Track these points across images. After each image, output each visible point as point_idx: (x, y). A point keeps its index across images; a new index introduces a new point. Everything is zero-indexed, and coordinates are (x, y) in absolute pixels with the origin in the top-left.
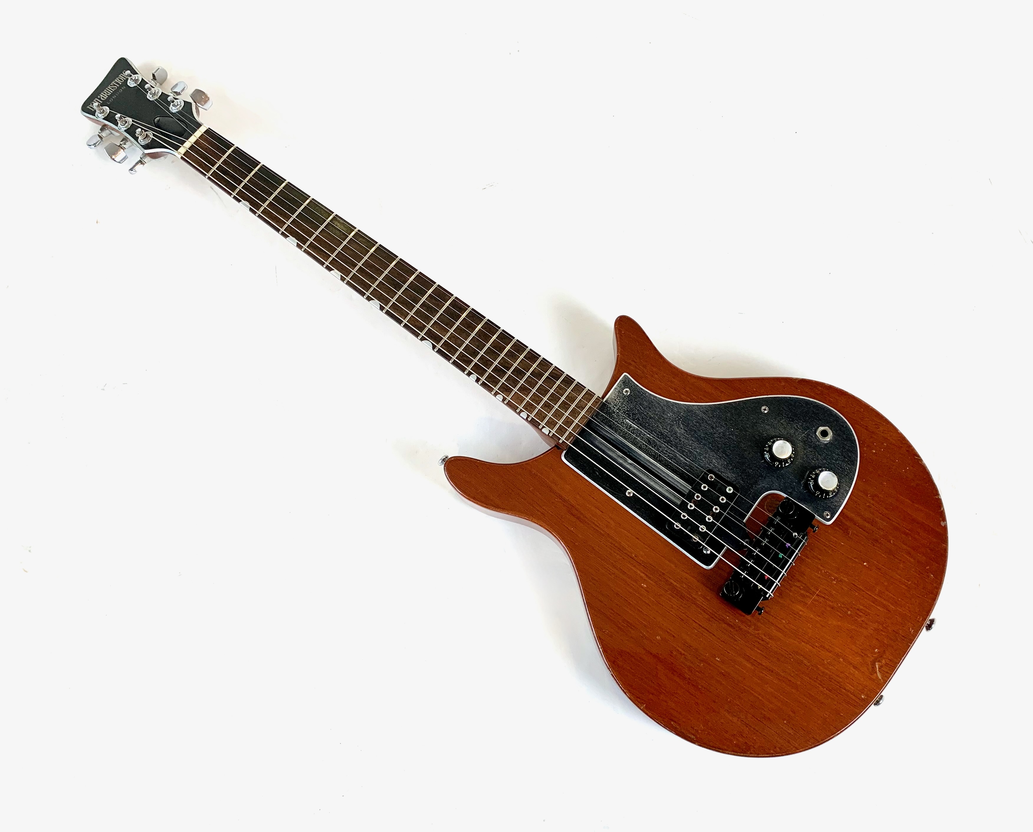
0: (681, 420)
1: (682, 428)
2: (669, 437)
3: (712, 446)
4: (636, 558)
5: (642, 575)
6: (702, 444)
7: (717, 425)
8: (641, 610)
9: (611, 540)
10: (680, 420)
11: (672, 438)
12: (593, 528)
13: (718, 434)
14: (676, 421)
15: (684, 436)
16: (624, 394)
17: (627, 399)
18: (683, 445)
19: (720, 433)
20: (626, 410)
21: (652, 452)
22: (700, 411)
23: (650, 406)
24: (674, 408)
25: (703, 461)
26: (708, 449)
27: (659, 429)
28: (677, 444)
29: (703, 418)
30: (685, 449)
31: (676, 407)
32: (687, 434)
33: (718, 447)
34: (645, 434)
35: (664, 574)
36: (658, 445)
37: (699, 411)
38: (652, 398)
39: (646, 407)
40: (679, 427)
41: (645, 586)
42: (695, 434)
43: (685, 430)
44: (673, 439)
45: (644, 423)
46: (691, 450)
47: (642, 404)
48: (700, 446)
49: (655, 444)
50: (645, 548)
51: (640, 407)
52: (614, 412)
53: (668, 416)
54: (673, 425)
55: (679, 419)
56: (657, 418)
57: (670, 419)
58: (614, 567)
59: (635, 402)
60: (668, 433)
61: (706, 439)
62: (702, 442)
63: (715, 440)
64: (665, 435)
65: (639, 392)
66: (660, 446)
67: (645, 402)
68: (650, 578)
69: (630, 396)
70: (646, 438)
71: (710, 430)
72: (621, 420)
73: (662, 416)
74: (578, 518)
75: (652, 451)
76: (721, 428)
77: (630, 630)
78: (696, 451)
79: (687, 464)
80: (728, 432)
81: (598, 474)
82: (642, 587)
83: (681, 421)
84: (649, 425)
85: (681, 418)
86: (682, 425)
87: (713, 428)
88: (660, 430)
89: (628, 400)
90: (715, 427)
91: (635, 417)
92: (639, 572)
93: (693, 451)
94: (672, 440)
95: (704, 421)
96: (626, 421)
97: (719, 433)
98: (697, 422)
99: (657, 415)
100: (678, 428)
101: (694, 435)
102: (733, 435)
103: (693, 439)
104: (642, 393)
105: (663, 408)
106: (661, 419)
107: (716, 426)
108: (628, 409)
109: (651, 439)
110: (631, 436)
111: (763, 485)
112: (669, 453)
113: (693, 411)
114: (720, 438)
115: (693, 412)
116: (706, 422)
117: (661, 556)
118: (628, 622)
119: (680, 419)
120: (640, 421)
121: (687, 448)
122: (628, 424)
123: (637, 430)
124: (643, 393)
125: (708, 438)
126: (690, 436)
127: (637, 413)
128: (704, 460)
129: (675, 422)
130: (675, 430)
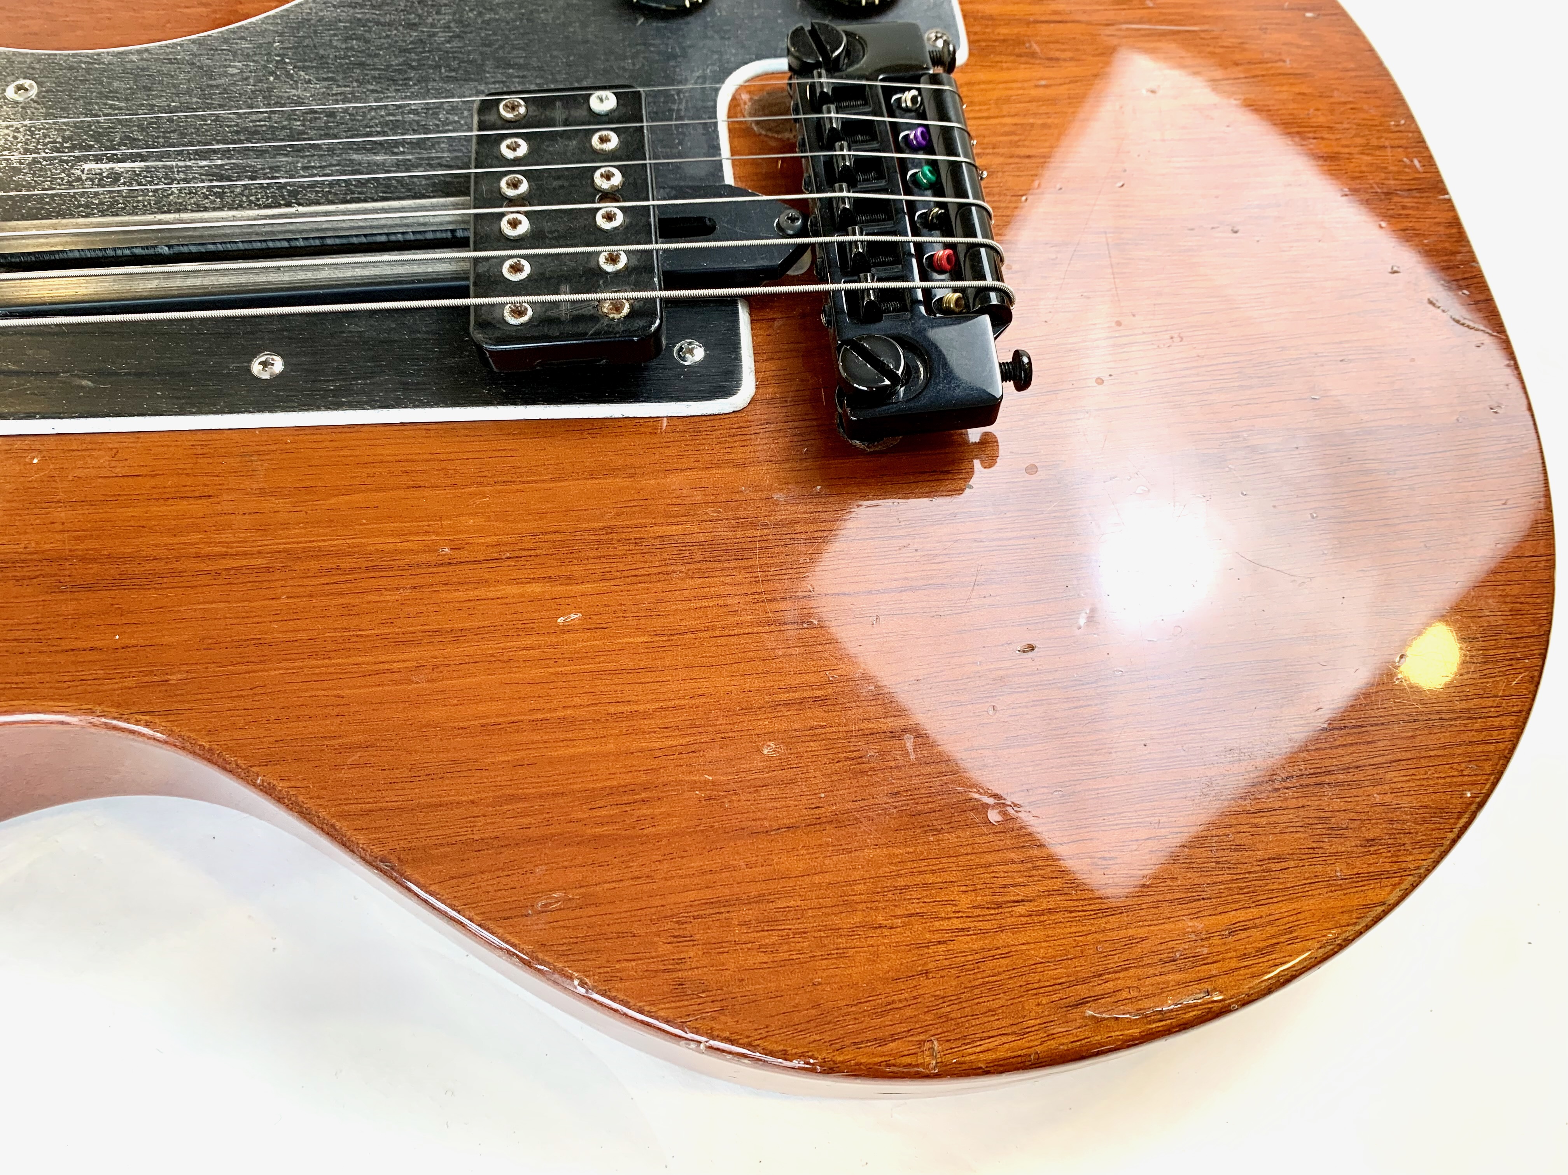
0: (287, 60)
1: (309, 82)
2: (284, 128)
3: (451, 70)
4: (463, 555)
5: (537, 588)
6: (415, 84)
7: (420, 11)
8: (627, 708)
9: (314, 565)
10: (286, 63)
11: (298, 123)
12: (208, 573)
13: (442, 32)
14: (272, 73)
15: (336, 94)
16: (17, 103)
17: (36, 108)
18: (352, 120)
19: (449, 27)
20: (59, 140)
21: (258, 200)
22: (334, 6)
23: (145, 82)
24: (237, 43)
25: (456, 122)
26: (445, 86)
27: (228, 126)
28: (330, 128)
29: (359, 20)
30: (370, 127)
31: (242, 38)
32: (339, 86)
33: (471, 62)
34: (186, 166)
35: (610, 530)
36: (263, 169)
37: (332, 9)
38: (134, 58)
39: (133, 93)
40: (296, 82)
41: (573, 616)
42: (366, 72)
43: (325, 79)
44: (303, 125)
45: (158, 137)
46: (391, 118)
47: (111, 92)
48: (412, 93)
49: (249, 171)
50: (472, 495)
51: (105, 104)
52: (17, 171)
53: (232, 75)
54: (270, 90)
55: (277, 61)
56: (195, 100)
57: (247, 79)
58: (401, 643)
59: (77, 99)
60: (269, 118)
61: (414, 64)
62: (410, 79)
63: (447, 52)
64: (264, 128)
65: (71, 68)
66: (271, 168)
67: (116, 84)
68: (570, 579)
69: (44, 97)
70: (201, 174)
71: (411, 36)
72: (62, 179)
73: (211, 86)
74: (119, 583)
75: (252, 198)
76: (438, 13)
77: (645, 811)
78: (409, 113)
79: (409, 160)
80: (471, 10)
81: (90, 383)
82: (567, 629)
83: (291, 63)
84: (183, 135)
85: (283, 56)
86: (302, 73)
87: (411, 26)
88: (235, 126)
89: (44, 110)
90: (417, 20)
91: (108, 140)
92: (513, 590)
93: (400, 118)
94: (301, 128)
95: (370, 24)
96: (83, 171)
97: (445, 27)
98: (346, 39)
99: (189, 92)
100: (297, 88)
101: (367, 75)
102: (492, 10)
103: (371, 87)
104: (83, 66)
105: (193, 64)
106: (215, 94)
107: (420, 16)
108: (67, 133)
109: (222, 165)
110: (138, 202)
111: (697, 74)
112: (320, 167)
113: (309, 20)
114: (459, 36)
115: (313, 22)
116: (378, 23)
117: (552, 480)
118: (611, 792)
119: (283, 59)
120: (140, 141)
121: (371, 120)
122: (100, 174)
123: (148, 172)
124: (85, 63)
125: (419, 60)
126: (355, 84)
127: (110, 127)
128: (456, 118)
129: (272, 79)
130: (289, 98)
